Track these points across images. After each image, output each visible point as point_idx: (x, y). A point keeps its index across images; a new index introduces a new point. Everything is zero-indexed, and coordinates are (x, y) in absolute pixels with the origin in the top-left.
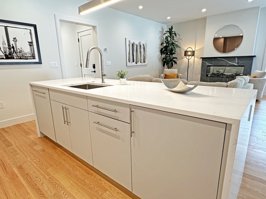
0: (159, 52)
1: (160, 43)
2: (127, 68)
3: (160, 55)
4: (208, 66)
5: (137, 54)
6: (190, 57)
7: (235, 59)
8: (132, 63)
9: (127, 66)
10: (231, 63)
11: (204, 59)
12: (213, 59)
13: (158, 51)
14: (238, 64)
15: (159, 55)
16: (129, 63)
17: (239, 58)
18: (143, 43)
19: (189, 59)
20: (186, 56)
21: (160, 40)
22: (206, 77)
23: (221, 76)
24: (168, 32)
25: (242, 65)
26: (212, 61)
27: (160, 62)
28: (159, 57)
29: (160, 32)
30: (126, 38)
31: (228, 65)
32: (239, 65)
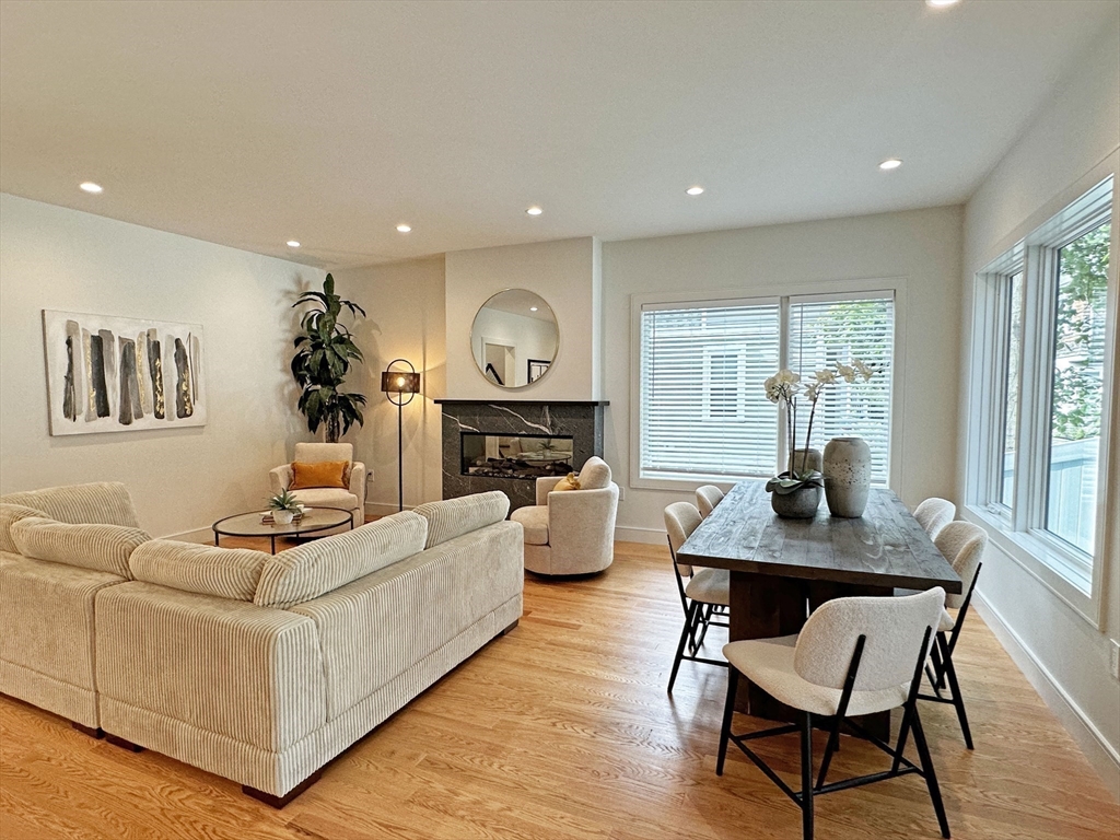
0: (284, 370)
1: (291, 337)
2: (52, 446)
3: (293, 385)
4: (462, 434)
5: (135, 380)
6: (406, 397)
7: (542, 408)
8: (88, 420)
9: (51, 435)
10: (533, 425)
11: (448, 406)
12: (477, 409)
13: (279, 366)
14: (553, 430)
15: (287, 383)
16: (69, 421)
17: (553, 405)
18: (170, 337)
19: (400, 405)
20: (387, 391)
21: (286, 326)
22: (462, 474)
23: (510, 471)
24: (318, 298)
25: (564, 433)
26: (475, 415)
27: (293, 414)
28: (286, 392)
29: (288, 293)
30: (43, 311)
31: (524, 432)
32: (556, 433)
